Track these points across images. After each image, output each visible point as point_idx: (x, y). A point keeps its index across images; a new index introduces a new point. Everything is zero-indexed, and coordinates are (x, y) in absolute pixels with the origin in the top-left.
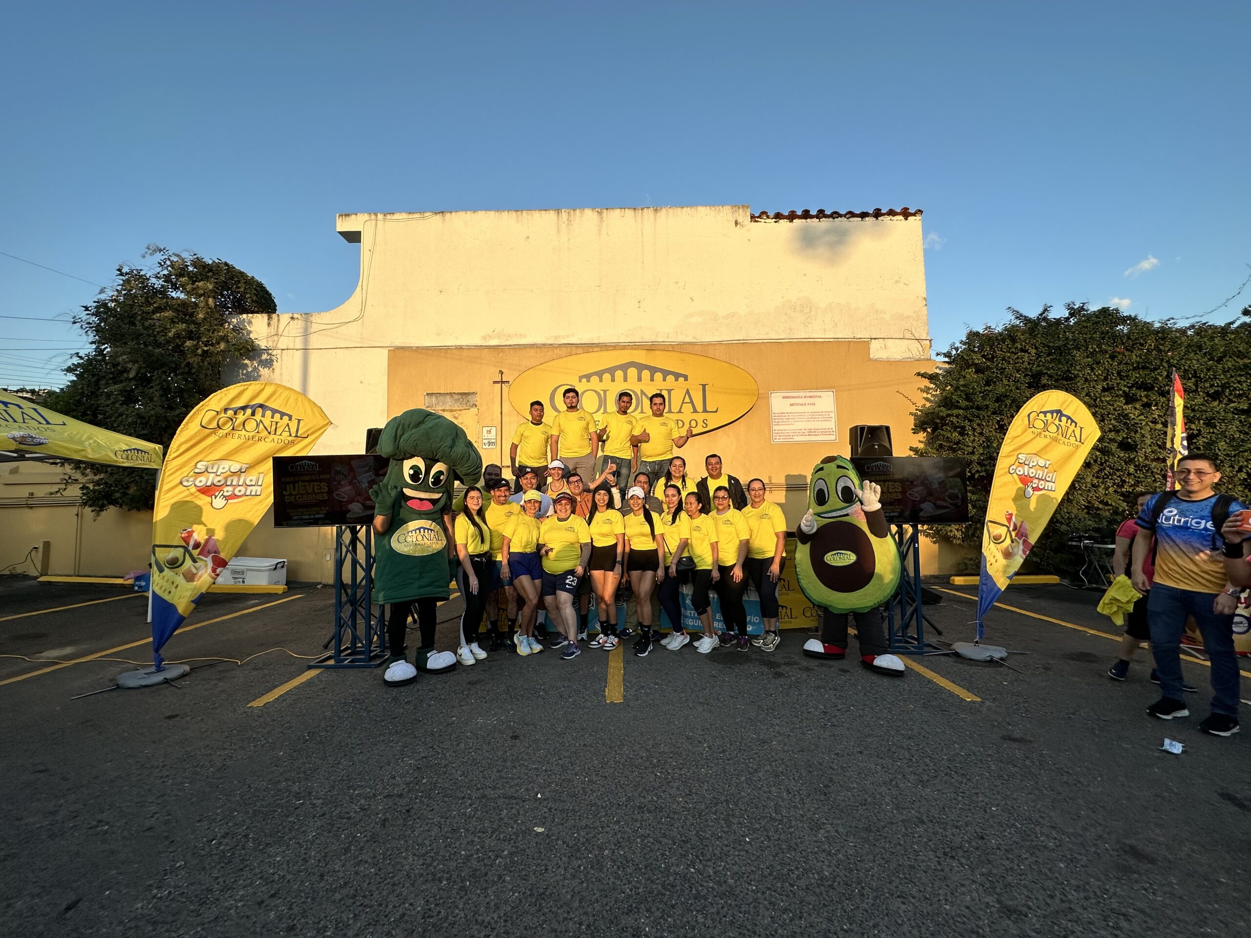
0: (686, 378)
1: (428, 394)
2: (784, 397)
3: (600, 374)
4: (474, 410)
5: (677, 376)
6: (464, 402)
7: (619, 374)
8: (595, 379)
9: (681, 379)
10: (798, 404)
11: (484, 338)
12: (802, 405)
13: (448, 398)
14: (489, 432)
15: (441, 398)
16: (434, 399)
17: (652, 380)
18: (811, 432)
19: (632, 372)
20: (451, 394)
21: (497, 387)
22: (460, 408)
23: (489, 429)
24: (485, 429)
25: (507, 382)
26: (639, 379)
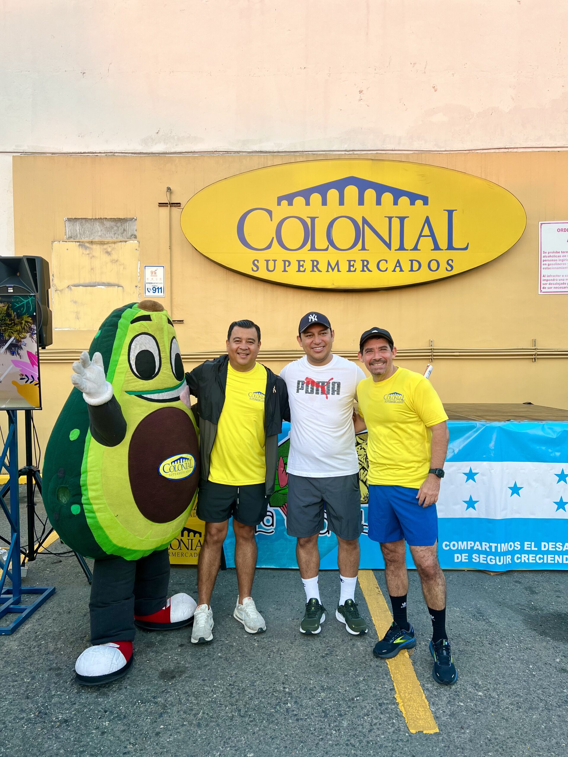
0: (425, 200)
1: (69, 220)
2: (559, 230)
3: (306, 194)
4: (133, 243)
5: (413, 198)
6: (120, 231)
7: (333, 194)
8: (299, 201)
9: (419, 202)
11: (145, 141)
13: (97, 226)
14: (154, 273)
15: (88, 225)
16: (78, 227)
17: (379, 203)
19: (351, 191)
20: (101, 220)
21: (165, 211)
22: (115, 239)
23: (154, 269)
24: (148, 270)
25: (178, 205)
26: (361, 202)
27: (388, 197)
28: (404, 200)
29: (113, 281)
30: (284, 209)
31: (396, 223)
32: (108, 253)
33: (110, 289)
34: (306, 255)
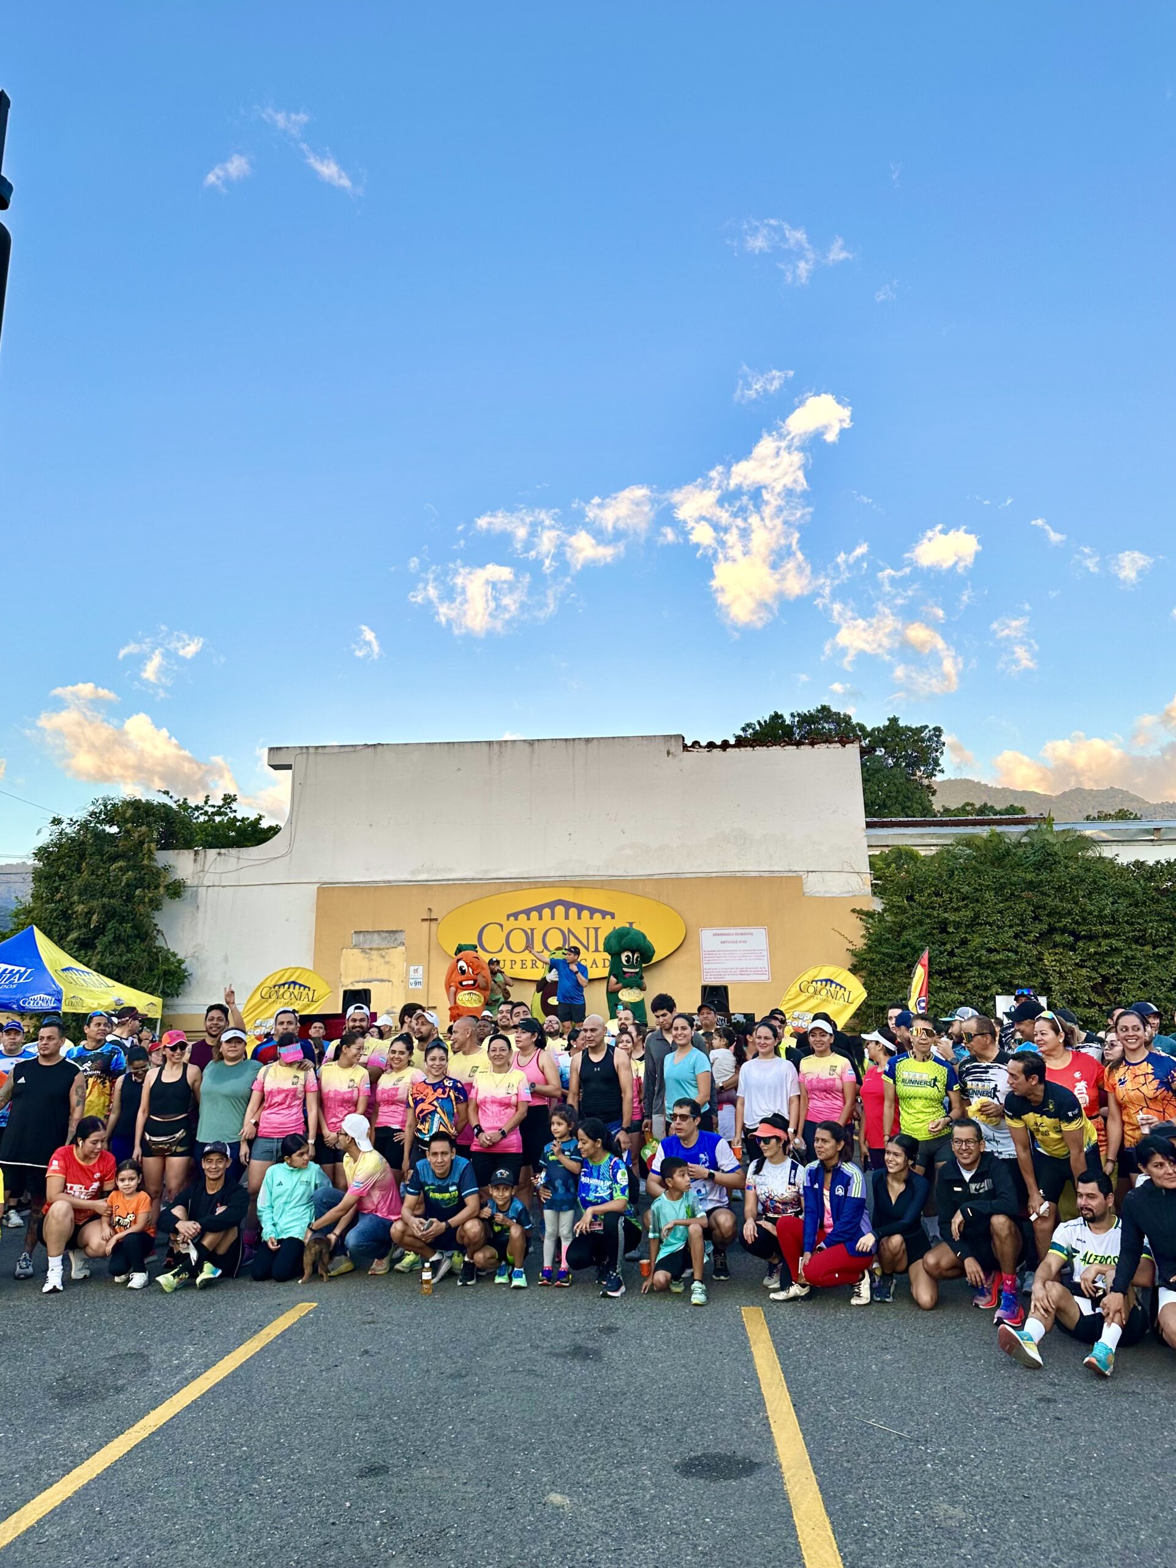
0: (613, 916)
1: (355, 932)
2: (715, 935)
3: (527, 912)
4: (402, 949)
5: (604, 914)
6: (392, 940)
7: (547, 912)
8: (522, 917)
9: (608, 917)
10: (729, 942)
11: (413, 873)
12: (733, 942)
13: (376, 936)
14: (416, 971)
15: (368, 936)
16: (361, 937)
17: (579, 918)
18: (743, 971)
19: (560, 910)
20: (379, 932)
21: (426, 924)
22: (388, 946)
23: (416, 968)
24: (412, 968)
25: (436, 920)
26: (567, 918)
27: (585, 914)
28: (597, 916)
29: (385, 978)
30: (512, 923)
31: (592, 932)
32: (383, 957)
33: (383, 983)
34: (527, 956)
